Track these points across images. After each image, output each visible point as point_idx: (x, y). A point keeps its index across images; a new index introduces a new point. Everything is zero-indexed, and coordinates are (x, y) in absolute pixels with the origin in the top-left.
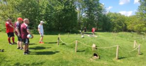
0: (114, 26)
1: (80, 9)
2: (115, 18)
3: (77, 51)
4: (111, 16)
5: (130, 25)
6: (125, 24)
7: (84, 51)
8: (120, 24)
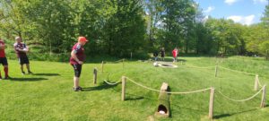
0: (219, 44)
1: (153, 13)
2: (221, 29)
3: (126, 99)
4: (213, 26)
5: (252, 43)
6: (242, 41)
7: (142, 98)
8: (231, 40)
